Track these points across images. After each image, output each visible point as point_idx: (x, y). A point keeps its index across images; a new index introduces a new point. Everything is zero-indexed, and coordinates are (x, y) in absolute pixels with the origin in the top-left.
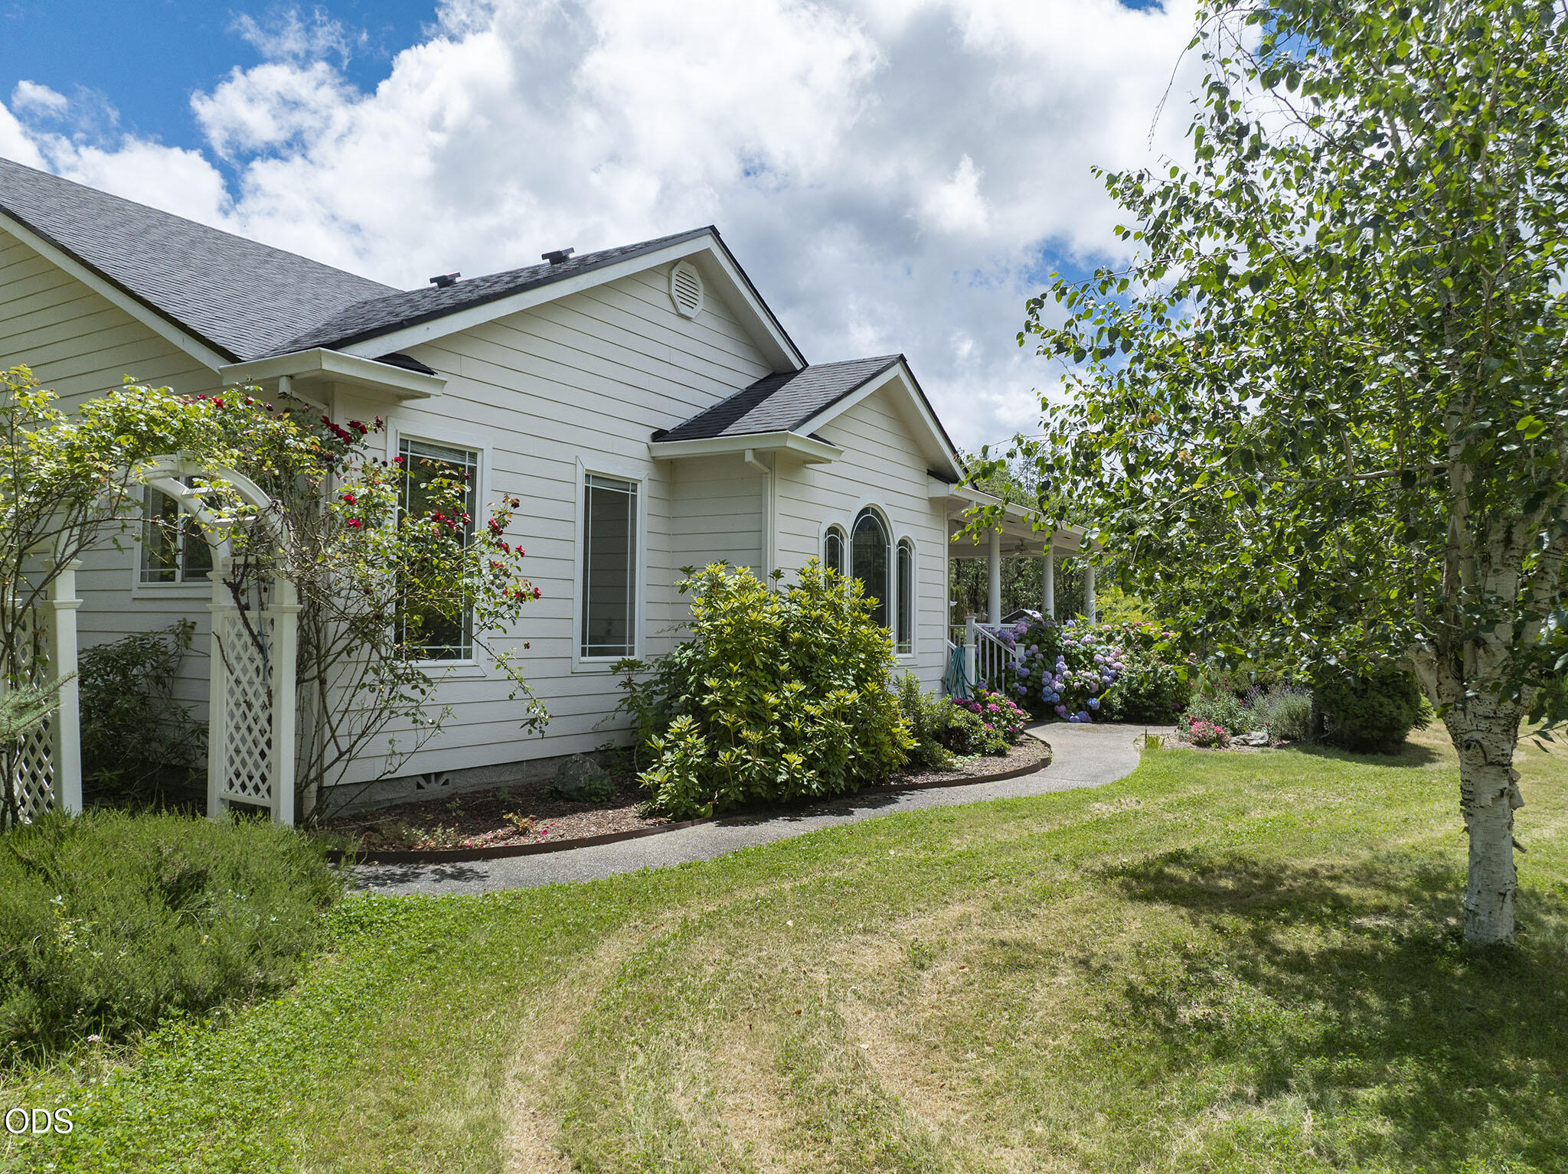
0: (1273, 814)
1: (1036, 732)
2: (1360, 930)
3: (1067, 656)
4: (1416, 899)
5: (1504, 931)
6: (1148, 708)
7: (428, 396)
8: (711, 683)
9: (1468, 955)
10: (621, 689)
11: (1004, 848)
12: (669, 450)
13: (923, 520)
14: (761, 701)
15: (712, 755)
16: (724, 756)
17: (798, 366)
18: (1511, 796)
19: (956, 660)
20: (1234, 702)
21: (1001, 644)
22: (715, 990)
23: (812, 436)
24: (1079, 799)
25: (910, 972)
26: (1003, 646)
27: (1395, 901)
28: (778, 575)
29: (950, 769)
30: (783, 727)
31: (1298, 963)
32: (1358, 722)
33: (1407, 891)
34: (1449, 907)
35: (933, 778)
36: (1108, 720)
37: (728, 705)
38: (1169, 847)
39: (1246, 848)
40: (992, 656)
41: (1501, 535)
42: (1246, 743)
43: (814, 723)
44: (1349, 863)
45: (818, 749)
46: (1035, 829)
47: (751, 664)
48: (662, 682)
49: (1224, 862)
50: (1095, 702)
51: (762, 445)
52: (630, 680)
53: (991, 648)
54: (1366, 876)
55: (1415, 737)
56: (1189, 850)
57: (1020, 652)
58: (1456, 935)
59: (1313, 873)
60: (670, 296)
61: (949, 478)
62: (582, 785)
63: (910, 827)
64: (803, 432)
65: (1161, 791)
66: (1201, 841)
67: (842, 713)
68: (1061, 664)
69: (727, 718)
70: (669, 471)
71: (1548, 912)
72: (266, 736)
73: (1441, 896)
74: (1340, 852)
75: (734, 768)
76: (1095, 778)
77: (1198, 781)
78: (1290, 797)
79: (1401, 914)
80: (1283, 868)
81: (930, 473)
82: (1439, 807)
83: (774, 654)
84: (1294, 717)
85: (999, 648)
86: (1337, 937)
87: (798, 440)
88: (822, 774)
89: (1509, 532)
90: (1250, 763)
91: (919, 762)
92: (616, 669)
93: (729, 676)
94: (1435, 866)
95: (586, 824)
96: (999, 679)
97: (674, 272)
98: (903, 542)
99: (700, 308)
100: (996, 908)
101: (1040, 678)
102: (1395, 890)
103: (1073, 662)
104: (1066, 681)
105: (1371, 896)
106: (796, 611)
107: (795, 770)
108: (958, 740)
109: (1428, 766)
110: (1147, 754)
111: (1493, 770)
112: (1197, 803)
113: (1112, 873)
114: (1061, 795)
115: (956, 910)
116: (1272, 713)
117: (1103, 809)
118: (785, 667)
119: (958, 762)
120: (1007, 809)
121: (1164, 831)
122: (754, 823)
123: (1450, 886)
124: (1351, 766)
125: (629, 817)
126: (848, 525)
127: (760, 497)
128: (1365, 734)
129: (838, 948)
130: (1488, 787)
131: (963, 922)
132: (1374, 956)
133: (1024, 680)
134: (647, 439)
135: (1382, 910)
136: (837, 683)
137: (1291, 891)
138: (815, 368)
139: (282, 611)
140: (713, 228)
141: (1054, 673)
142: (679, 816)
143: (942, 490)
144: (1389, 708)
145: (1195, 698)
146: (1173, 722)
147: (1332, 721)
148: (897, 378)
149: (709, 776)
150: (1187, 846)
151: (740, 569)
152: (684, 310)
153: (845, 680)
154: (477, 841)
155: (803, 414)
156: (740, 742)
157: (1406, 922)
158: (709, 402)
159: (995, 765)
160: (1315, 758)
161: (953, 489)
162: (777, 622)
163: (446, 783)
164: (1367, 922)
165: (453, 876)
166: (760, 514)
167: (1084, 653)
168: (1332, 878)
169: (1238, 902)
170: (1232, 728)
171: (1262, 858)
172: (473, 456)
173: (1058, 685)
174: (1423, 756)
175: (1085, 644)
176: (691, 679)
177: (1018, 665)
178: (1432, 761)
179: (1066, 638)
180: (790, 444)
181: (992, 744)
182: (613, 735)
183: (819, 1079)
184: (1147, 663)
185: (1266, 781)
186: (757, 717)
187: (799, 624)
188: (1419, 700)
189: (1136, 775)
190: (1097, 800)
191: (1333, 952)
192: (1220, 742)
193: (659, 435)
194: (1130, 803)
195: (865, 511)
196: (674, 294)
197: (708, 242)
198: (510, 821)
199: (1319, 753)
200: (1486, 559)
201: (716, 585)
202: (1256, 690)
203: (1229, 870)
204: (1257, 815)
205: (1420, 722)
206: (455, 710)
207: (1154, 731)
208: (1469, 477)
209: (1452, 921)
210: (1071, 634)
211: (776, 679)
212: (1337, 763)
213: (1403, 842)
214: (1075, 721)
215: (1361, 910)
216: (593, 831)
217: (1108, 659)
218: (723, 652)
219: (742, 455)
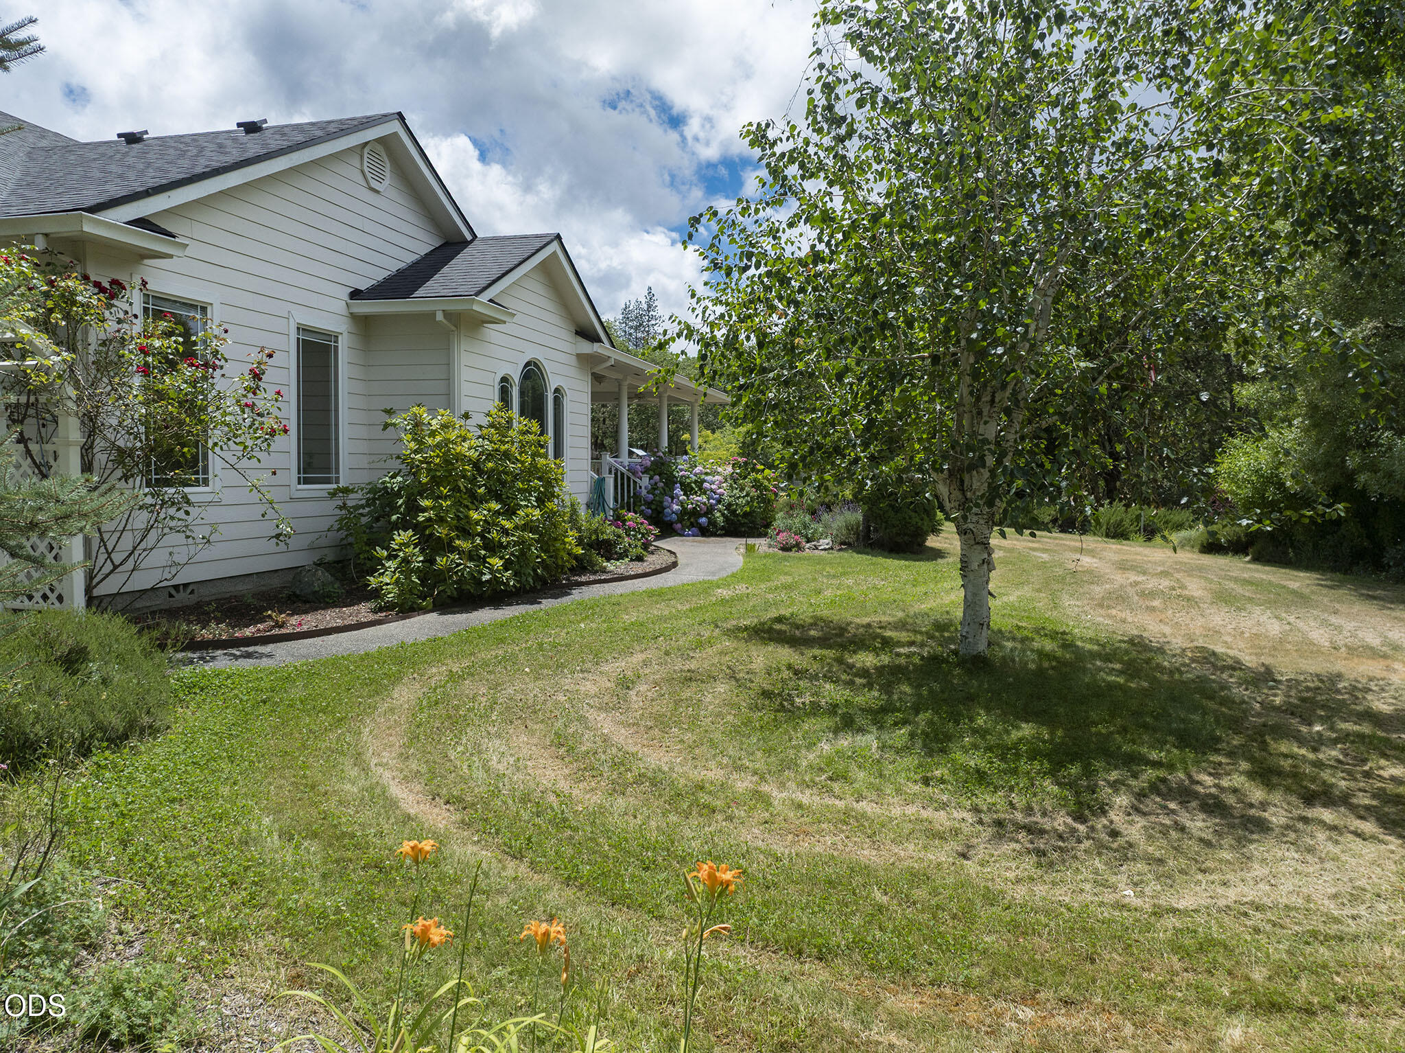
0: (839, 592)
1: (664, 544)
2: (898, 655)
3: (682, 484)
4: (932, 637)
5: (982, 647)
6: (743, 525)
7: (171, 256)
8: (426, 503)
9: (962, 663)
10: (338, 512)
11: (661, 619)
12: (366, 307)
13: (573, 372)
14: (467, 517)
15: (430, 561)
16: (441, 561)
17: (469, 237)
18: (989, 564)
19: (598, 487)
20: (808, 518)
21: (630, 475)
22: (492, 709)
23: (491, 301)
24: (706, 588)
25: (622, 692)
26: (632, 477)
27: (919, 638)
28: (466, 416)
29: (604, 570)
30: (483, 538)
31: (864, 673)
32: (894, 530)
33: (927, 633)
34: (951, 640)
35: (592, 578)
36: (714, 535)
37: (441, 520)
38: (774, 613)
39: (825, 613)
40: (622, 484)
41: (989, 398)
42: (816, 548)
43: (507, 534)
44: (891, 619)
45: (512, 554)
46: (680, 607)
47: (456, 489)
48: (368, 505)
49: (811, 621)
50: (703, 520)
51: (452, 307)
52: (345, 504)
53: (622, 479)
54: (901, 625)
55: (932, 542)
56: (788, 615)
57: (645, 481)
58: (955, 653)
59: (869, 625)
60: (363, 172)
61: (593, 338)
62: (317, 589)
63: (589, 610)
64: (484, 298)
65: (762, 581)
66: (795, 609)
67: (528, 527)
68: (678, 491)
69: (441, 531)
70: (365, 325)
71: (1008, 640)
72: (54, 553)
73: (946, 634)
74: (884, 613)
75: (450, 570)
76: (713, 574)
77: (786, 574)
78: (850, 582)
79: (922, 645)
80: (849, 624)
81: (577, 333)
82: (947, 585)
83: (473, 480)
84: (849, 528)
85: (629, 478)
86: (885, 659)
87: (481, 304)
88: (516, 574)
89: (993, 397)
90: (820, 561)
91: (582, 566)
92: (333, 494)
93: (439, 497)
94: (943, 619)
95: (330, 617)
96: (628, 503)
97: (366, 150)
98: (557, 390)
99: (387, 184)
100: (667, 653)
101: (661, 502)
102: (921, 633)
103: (687, 489)
104: (682, 504)
105: (903, 636)
106: (489, 447)
107: (498, 571)
108: (608, 549)
109: (940, 561)
110: (748, 556)
111: (979, 547)
112: (788, 587)
113: (739, 629)
114: (693, 585)
115: (638, 658)
116: (835, 526)
117: (724, 593)
118: (482, 490)
119: (610, 566)
120: (657, 595)
121: (768, 605)
122: (467, 612)
123: (952, 629)
124: (889, 561)
125: (363, 611)
126: (516, 377)
127: (448, 349)
128: (899, 539)
129: (567, 683)
130: (976, 558)
131: (646, 663)
132: (907, 667)
133: (649, 504)
134: (346, 298)
135: (912, 643)
136: (523, 503)
137: (855, 635)
138: (484, 239)
139: (68, 444)
140: (400, 114)
141: (673, 498)
142: (405, 609)
143: (586, 347)
144: (916, 519)
145: (780, 515)
146: (765, 535)
147: (876, 530)
148: (555, 253)
149: (429, 576)
150: (786, 612)
151: (442, 411)
152: (374, 184)
153: (529, 501)
154: (248, 632)
155: (484, 283)
156: (453, 549)
157: (926, 649)
158: (395, 266)
159: (638, 568)
160: (864, 557)
161: (596, 348)
162: (473, 454)
163: (192, 592)
164: (902, 650)
165: (241, 656)
166: (448, 365)
167: (696, 482)
168: (880, 628)
169: (823, 642)
170: (806, 537)
171: (836, 618)
172: (204, 309)
173: (676, 507)
174: (937, 554)
175: (695, 475)
176: (400, 502)
177: (644, 492)
178: (943, 557)
179: (682, 470)
180: (476, 308)
181: (634, 552)
182: (326, 551)
183: (584, 748)
184: (742, 490)
185: (832, 572)
186: (465, 531)
187: (490, 456)
188: (935, 514)
189: (743, 570)
190: (719, 587)
191: (883, 667)
192: (798, 547)
193: (356, 294)
194: (741, 589)
195: (528, 364)
196: (366, 170)
197: (395, 126)
198: (270, 616)
199: (867, 554)
200: (980, 413)
201: (418, 424)
202: (823, 508)
203: (814, 625)
204: (828, 593)
205: (935, 530)
206: (221, 528)
207: (751, 541)
208: (972, 360)
209: (953, 647)
210: (685, 467)
211: (477, 501)
212: (881, 560)
213: (924, 607)
214: (688, 535)
215: (900, 644)
216: (339, 623)
217: (714, 487)
218: (433, 478)
219: (433, 314)
